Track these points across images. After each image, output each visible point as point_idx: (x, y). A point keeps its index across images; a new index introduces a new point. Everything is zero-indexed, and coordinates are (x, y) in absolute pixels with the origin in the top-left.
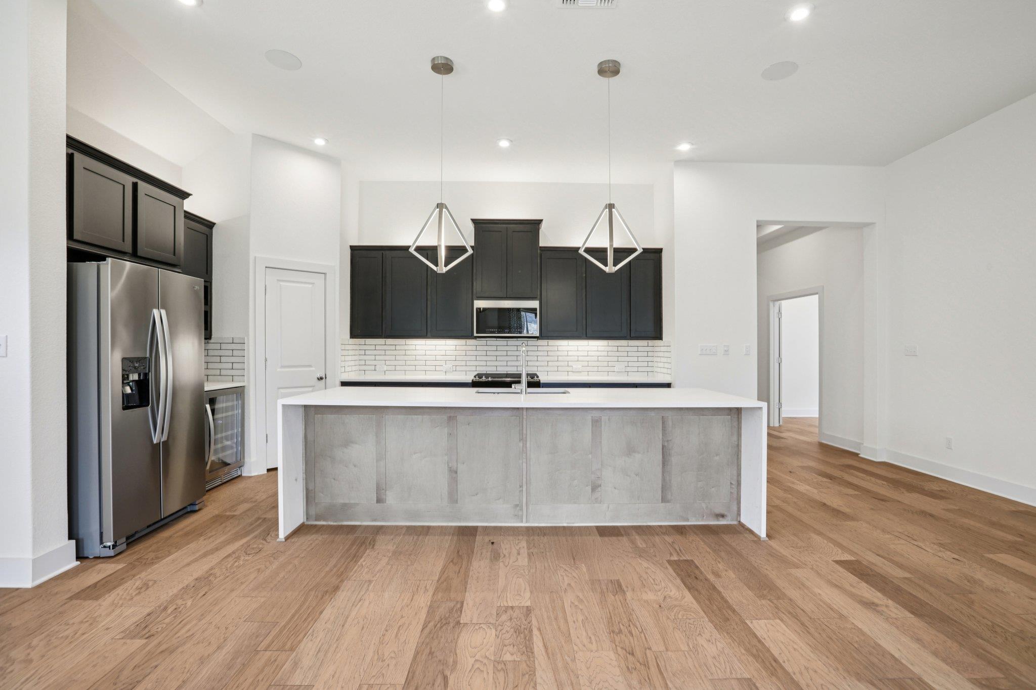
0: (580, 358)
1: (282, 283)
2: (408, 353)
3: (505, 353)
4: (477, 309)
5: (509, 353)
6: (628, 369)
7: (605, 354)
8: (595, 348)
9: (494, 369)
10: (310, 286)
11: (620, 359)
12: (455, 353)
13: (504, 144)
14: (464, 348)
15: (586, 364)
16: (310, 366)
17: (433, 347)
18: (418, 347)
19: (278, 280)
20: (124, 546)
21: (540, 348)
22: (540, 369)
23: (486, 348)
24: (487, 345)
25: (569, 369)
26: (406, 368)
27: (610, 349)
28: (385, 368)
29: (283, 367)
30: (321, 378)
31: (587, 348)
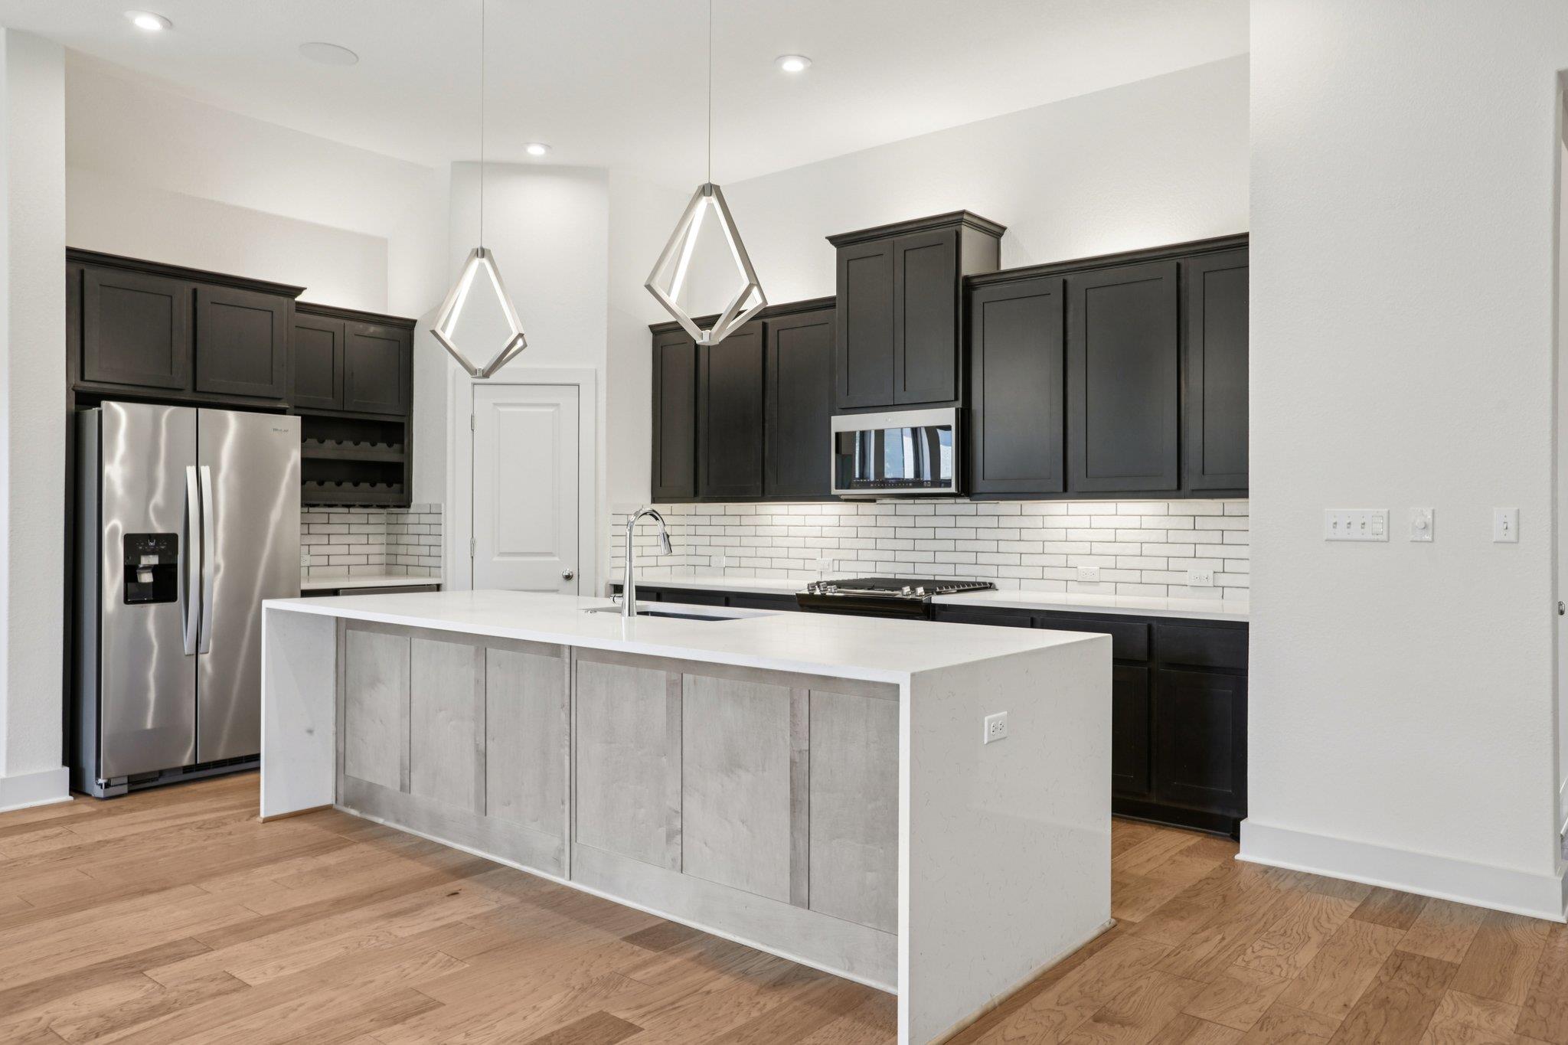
0: (1097, 548)
1: (502, 409)
2: (760, 531)
3: (930, 533)
4: (838, 435)
5: (940, 533)
6: (1223, 580)
7: (1161, 536)
8: (1135, 522)
9: (909, 568)
10: (551, 410)
11: (1201, 550)
12: (837, 532)
13: (793, 66)
14: (854, 521)
15: (1110, 562)
16: (550, 554)
17: (799, 521)
18: (777, 520)
19: (495, 404)
20: (125, 789)
21: (1004, 522)
22: (1003, 571)
23: (894, 521)
24: (896, 515)
25: (1070, 574)
26: (757, 562)
27: (1173, 523)
28: (724, 561)
29: (502, 554)
30: (568, 577)
31: (1115, 522)
